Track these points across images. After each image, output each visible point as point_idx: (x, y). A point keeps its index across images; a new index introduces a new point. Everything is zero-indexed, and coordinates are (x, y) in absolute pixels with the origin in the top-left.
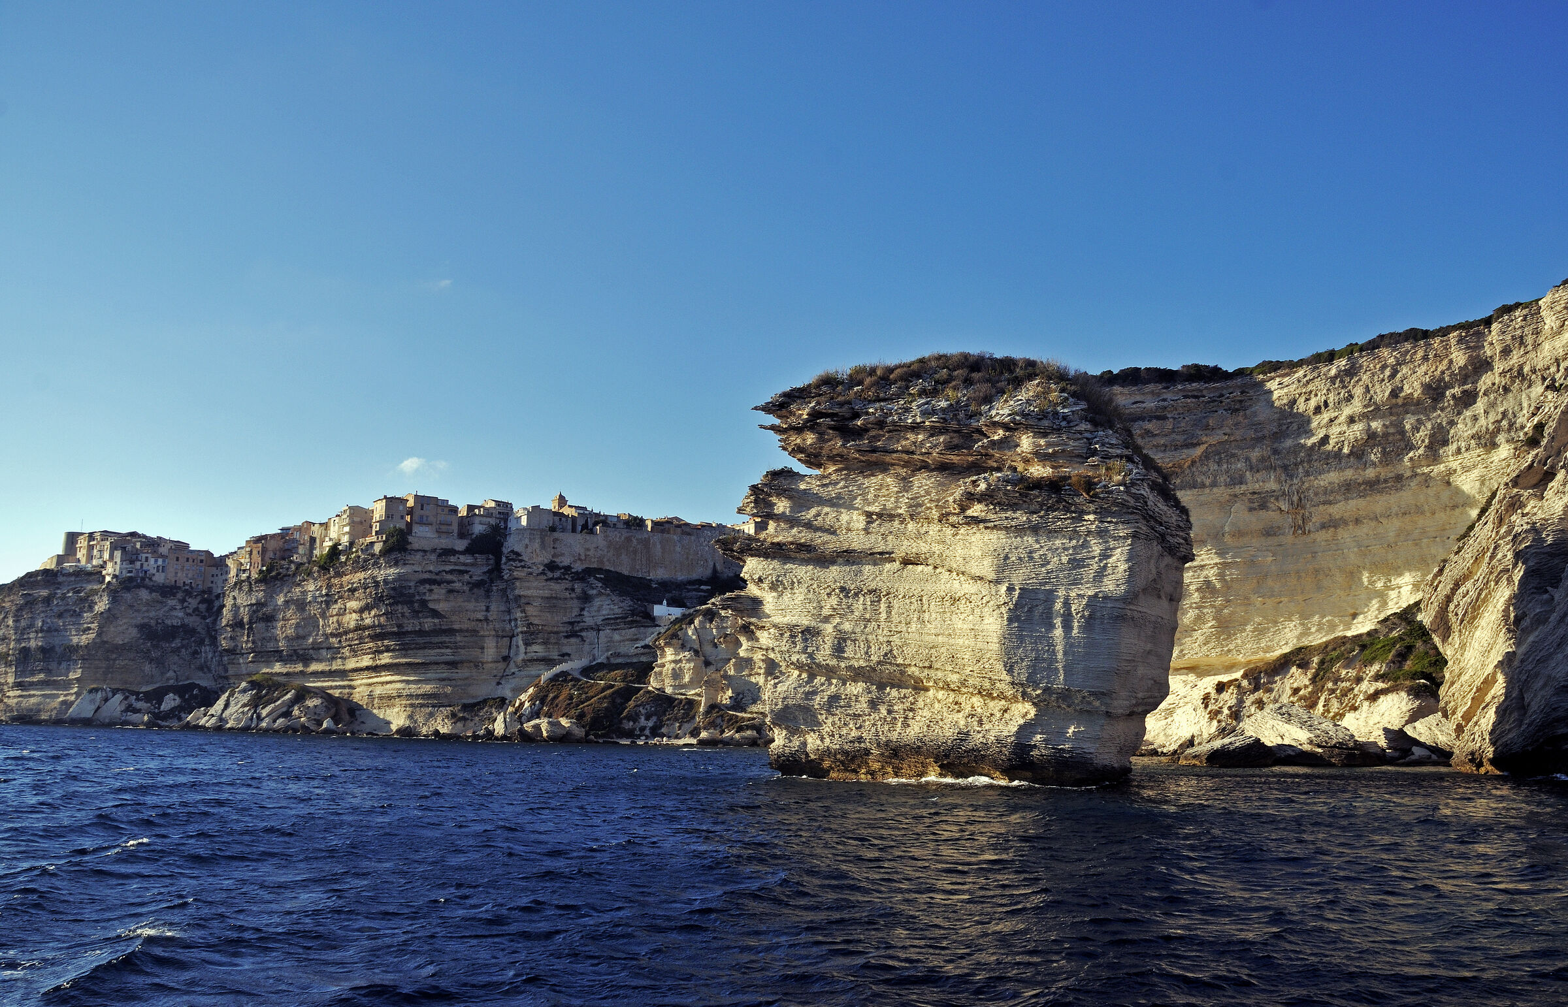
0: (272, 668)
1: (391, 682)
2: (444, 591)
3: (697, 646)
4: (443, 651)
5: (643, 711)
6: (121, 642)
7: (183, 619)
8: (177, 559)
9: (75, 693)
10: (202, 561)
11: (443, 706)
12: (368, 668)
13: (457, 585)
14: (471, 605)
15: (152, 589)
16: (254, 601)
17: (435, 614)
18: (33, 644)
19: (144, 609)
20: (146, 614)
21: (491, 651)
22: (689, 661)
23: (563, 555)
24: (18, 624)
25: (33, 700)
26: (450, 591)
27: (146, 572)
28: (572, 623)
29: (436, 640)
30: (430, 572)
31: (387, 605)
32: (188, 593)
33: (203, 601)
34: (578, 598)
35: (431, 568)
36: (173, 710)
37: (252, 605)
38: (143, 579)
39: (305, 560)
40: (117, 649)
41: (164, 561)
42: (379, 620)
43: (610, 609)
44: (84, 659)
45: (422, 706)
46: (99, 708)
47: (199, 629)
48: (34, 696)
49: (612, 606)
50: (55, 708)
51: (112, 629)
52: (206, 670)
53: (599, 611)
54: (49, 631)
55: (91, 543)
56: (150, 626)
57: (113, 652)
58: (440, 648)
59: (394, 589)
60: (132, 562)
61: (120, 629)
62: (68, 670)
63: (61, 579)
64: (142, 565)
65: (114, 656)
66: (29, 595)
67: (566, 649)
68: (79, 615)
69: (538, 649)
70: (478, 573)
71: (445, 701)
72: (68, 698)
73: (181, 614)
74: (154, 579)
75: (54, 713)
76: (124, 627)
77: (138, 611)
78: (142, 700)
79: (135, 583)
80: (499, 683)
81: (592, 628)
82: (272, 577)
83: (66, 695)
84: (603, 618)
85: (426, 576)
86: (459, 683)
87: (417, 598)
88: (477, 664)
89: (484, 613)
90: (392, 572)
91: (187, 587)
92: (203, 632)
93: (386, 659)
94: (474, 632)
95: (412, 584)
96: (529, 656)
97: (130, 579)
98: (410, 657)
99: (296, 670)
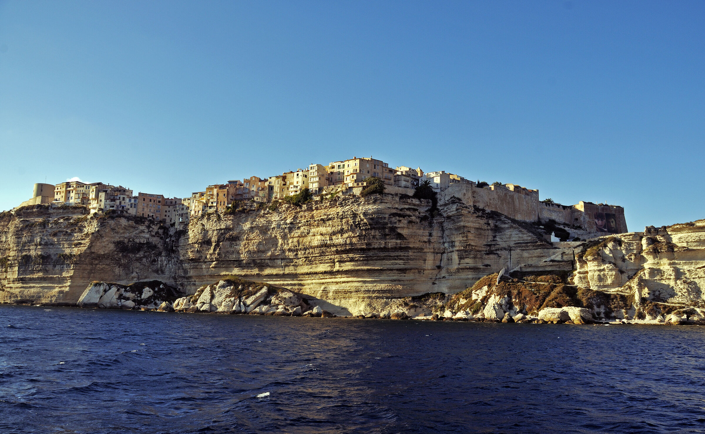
0: (231, 272)
1: (348, 282)
2: (406, 222)
3: (613, 261)
4: (396, 261)
5: (594, 302)
6: (103, 253)
7: (148, 239)
8: (144, 200)
9: (69, 286)
10: (159, 202)
11: (395, 298)
12: (325, 273)
13: (413, 218)
14: (421, 232)
15: (129, 218)
16: (223, 227)
17: (400, 236)
18: (33, 253)
19: (121, 231)
20: (122, 235)
21: (430, 262)
22: (611, 270)
23: (479, 202)
24: (20, 240)
25: (32, 290)
26: (410, 222)
27: (123, 207)
28: (490, 246)
29: (393, 254)
30: (397, 208)
31: (362, 230)
32: (152, 222)
33: (160, 228)
34: (492, 230)
35: (397, 206)
36: (150, 298)
37: (221, 229)
38: (122, 212)
39: (265, 200)
40: (99, 257)
41: (135, 201)
42: (351, 241)
43: (519, 237)
44: (75, 264)
45: (378, 298)
46: (102, 296)
47: (159, 246)
48: (34, 287)
49: (521, 235)
50: (54, 296)
51: (98, 244)
52: (160, 272)
53: (510, 238)
54: (46, 245)
55: (68, 189)
56: (124, 243)
57: (96, 259)
58: (395, 259)
59: (372, 219)
60: (114, 200)
61: (103, 244)
62: (62, 270)
63: (51, 211)
64: (120, 202)
65: (97, 262)
66: (27, 221)
67: (487, 262)
68: (70, 235)
69: (469, 262)
70: (423, 210)
71: (397, 295)
72: (63, 289)
73: (147, 236)
74: (129, 212)
75: (54, 299)
76: (106, 243)
77: (117, 233)
78: (129, 291)
79: (117, 214)
80: (434, 284)
81: (505, 249)
82: (239, 211)
83: (60, 287)
84: (514, 242)
85: (394, 211)
86: (406, 283)
87: (389, 225)
88: (420, 271)
89: (429, 238)
90: (371, 208)
91: (151, 218)
92: (161, 248)
93: (348, 266)
94: (421, 250)
95: (387, 216)
96: (461, 266)
97: (114, 212)
98: (369, 265)
99: (253, 273)
